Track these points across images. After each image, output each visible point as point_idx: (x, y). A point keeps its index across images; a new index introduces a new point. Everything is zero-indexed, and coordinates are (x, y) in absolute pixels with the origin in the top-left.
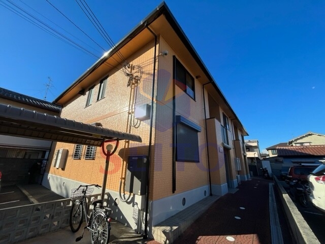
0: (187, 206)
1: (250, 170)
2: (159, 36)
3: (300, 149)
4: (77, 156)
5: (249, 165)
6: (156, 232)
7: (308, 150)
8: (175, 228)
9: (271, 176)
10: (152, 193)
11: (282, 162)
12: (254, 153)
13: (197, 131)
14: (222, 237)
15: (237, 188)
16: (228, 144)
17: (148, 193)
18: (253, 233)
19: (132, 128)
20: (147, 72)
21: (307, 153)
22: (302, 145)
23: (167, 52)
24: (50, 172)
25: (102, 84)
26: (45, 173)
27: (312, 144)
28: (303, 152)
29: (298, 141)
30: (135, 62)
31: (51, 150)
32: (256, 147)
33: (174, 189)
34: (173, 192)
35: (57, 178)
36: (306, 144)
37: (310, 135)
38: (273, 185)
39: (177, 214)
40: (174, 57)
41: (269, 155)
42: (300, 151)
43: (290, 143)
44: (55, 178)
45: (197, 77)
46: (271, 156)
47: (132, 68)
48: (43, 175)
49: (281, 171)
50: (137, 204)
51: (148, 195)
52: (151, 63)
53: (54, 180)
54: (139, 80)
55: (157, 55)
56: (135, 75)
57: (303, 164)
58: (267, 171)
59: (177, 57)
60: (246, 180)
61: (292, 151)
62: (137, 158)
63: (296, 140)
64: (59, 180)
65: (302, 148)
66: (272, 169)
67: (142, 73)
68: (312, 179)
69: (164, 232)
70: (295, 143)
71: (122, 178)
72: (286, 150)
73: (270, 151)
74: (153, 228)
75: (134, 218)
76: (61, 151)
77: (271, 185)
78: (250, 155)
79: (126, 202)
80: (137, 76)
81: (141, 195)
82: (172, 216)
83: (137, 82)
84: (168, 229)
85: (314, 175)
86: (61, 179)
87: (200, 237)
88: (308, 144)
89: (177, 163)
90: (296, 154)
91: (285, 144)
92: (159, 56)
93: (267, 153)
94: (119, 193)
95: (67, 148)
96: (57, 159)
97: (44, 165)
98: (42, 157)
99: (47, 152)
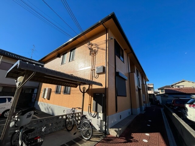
0: (122, 119)
1: (150, 101)
2: (108, 28)
3: (178, 89)
4: (57, 92)
5: (149, 98)
6: (111, 131)
7: (182, 90)
8: (120, 129)
9: (161, 105)
10: (108, 112)
11: (168, 97)
12: (151, 91)
13: (125, 80)
14: (143, 134)
15: (144, 111)
16: (140, 86)
17: (106, 112)
18: (158, 132)
19: (93, 78)
20: (102, 48)
21: (182, 92)
22: (179, 87)
23: (112, 37)
24: (39, 101)
25: (72, 52)
26: (36, 101)
27: (184, 87)
28: (180, 91)
29: (177, 85)
30: (93, 42)
31: (39, 88)
32: (152, 88)
33: (116, 110)
34: (116, 112)
35: (45, 104)
36: (181, 87)
37: (183, 81)
38: (163, 110)
39: (118, 123)
40: (115, 39)
41: (159, 92)
42: (178, 91)
43: (172, 86)
44: (43, 104)
45: (125, 50)
46: (161, 93)
47: (92, 45)
48: (34, 102)
49: (167, 102)
50: (100, 117)
51: (106, 113)
52: (104, 43)
53: (42, 105)
54: (97, 52)
55: (107, 39)
56: (94, 49)
57: (180, 98)
58: (159, 101)
59: (116, 40)
60: (148, 106)
61: (173, 90)
62: (99, 94)
63: (175, 84)
64: (46, 105)
65: (179, 89)
66: (162, 101)
67: (98, 48)
68: (187, 106)
69: (116, 131)
70: (175, 86)
71: (89, 105)
72: (170, 90)
73: (160, 90)
74: (109, 129)
75: (98, 125)
76: (47, 89)
77: (162, 109)
78: (150, 92)
79: (93, 117)
80: (95, 50)
81: (102, 113)
82: (116, 124)
83: (95, 53)
84: (117, 129)
85: (188, 104)
86: (48, 105)
87: (132, 134)
88: (182, 87)
89: (118, 97)
90: (175, 92)
91: (169, 87)
92: (108, 40)
93: (158, 91)
94: (88, 112)
95: (50, 88)
96: (44, 93)
97: (34, 96)
98: (32, 92)
99: (35, 90)
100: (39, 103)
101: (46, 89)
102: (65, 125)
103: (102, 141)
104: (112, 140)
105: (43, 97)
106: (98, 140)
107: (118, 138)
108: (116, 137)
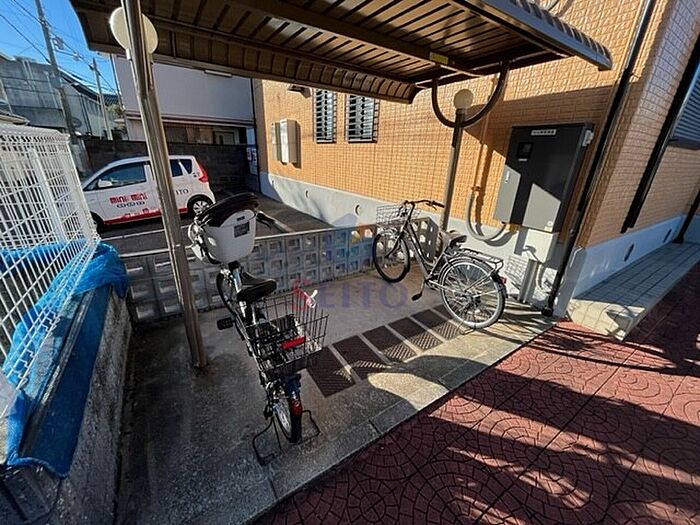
0: (630, 261)
4: (321, 134)
6: (581, 310)
8: (637, 310)
24: (270, 170)
26: (262, 173)
31: (257, 125)
33: (627, 224)
34: (624, 230)
35: (289, 183)
44: (285, 183)
48: (259, 175)
50: (532, 249)
53: (283, 185)
62: (552, 132)
64: (295, 187)
69: (610, 314)
71: (475, 189)
74: (572, 301)
76: (284, 126)
79: (488, 241)
81: (554, 231)
86: (299, 184)
96: (279, 143)
97: (252, 156)
98: (241, 141)
99: (248, 131)
100: (271, 177)
101: (282, 125)
102: (372, 258)
103: (536, 343)
104: (589, 346)
105: (280, 157)
106: (518, 337)
107: (616, 342)
108: (610, 339)
